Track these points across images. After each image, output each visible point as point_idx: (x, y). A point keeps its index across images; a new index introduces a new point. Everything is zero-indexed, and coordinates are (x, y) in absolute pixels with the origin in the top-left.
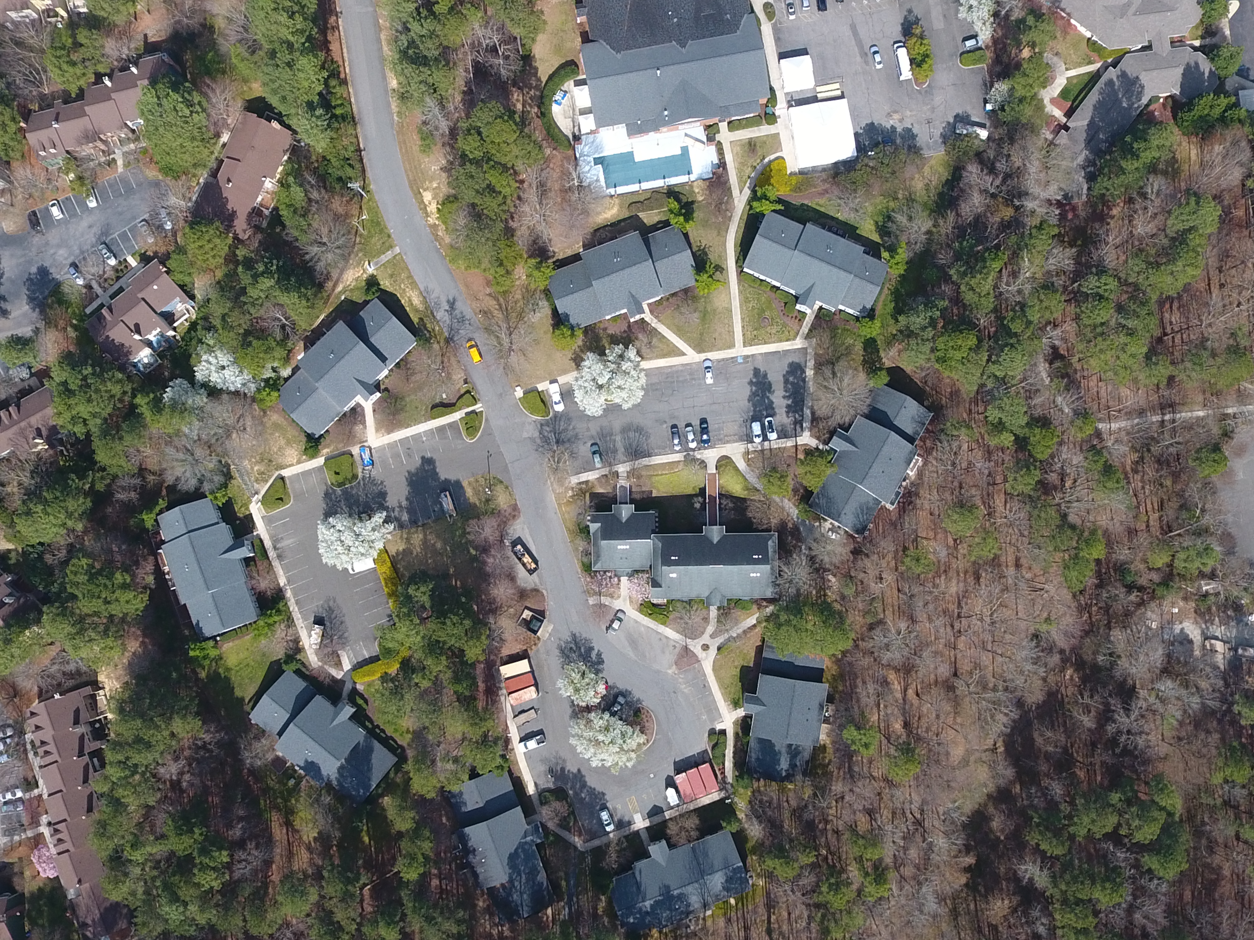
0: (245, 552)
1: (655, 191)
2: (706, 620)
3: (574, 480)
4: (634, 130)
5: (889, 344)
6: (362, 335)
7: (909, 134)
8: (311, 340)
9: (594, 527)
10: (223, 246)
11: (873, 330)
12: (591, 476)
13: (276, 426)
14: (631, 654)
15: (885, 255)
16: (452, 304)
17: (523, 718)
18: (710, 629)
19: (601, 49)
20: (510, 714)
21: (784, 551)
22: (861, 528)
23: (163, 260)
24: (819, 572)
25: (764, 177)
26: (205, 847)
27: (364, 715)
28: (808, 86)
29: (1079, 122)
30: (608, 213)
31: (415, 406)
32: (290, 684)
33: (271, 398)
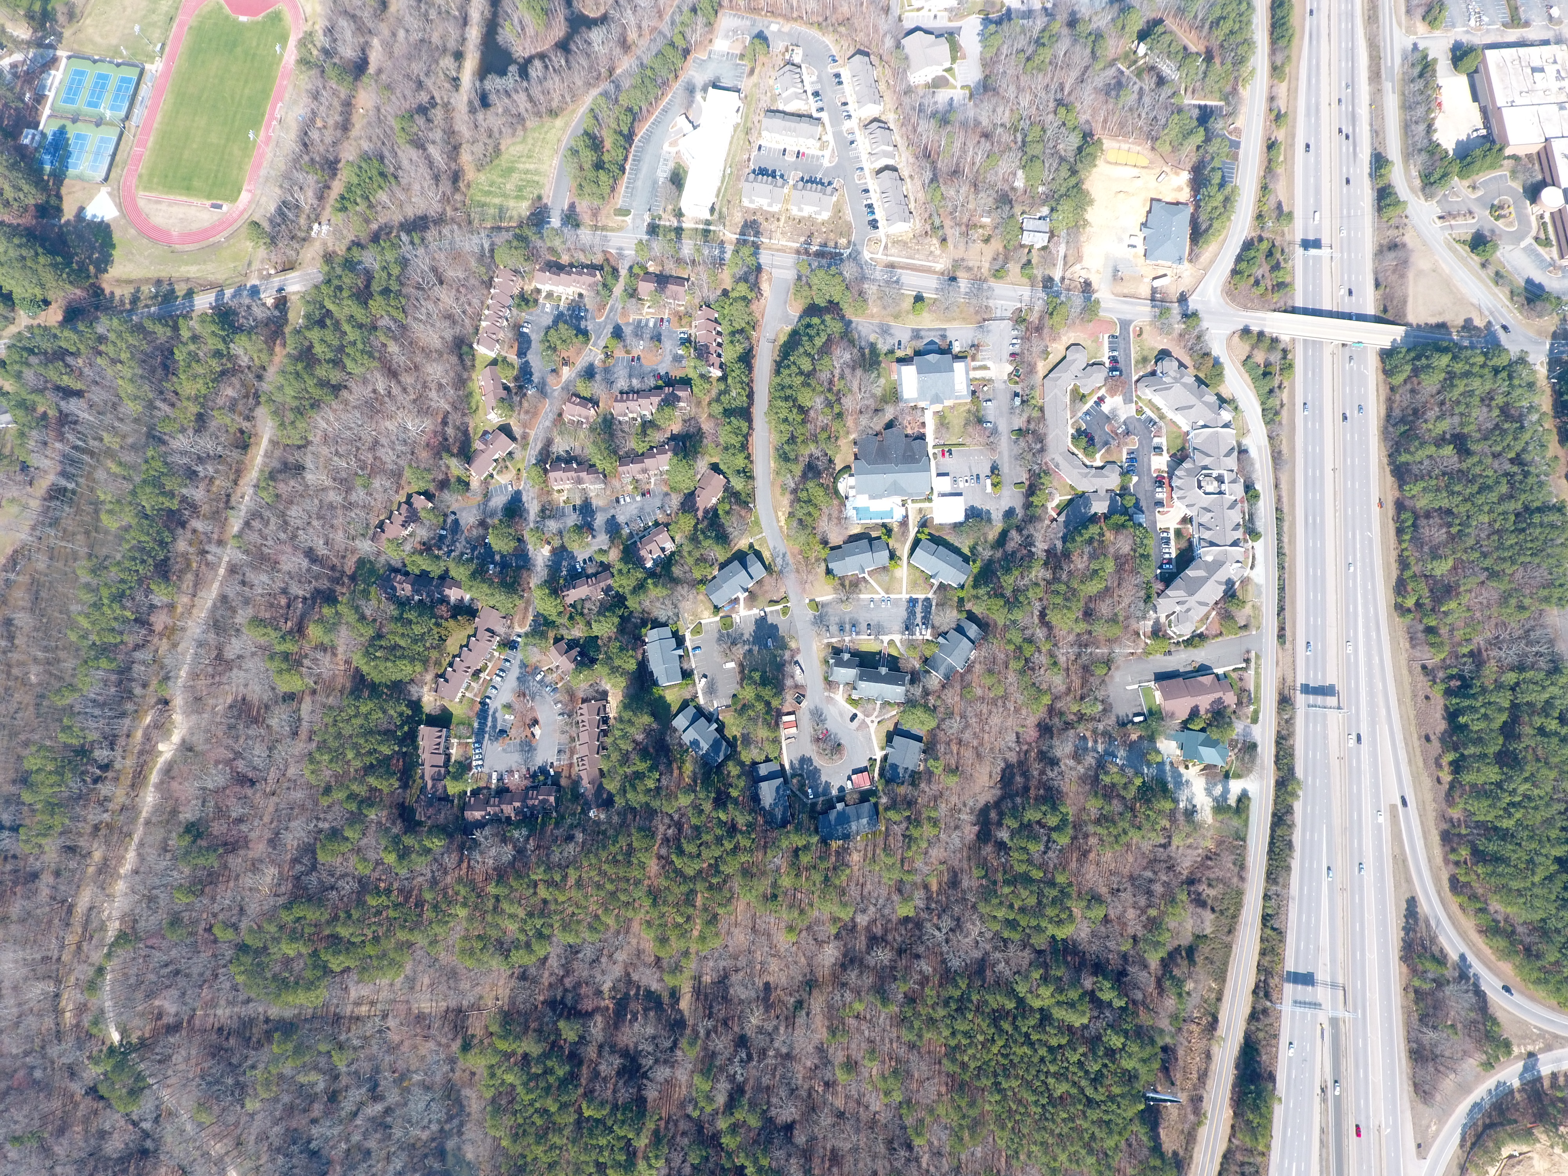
0: (680, 652)
1: (876, 524)
2: (874, 709)
3: (826, 641)
4: (872, 497)
5: (969, 600)
6: (745, 567)
7: (988, 512)
8: (722, 566)
9: (832, 661)
10: (692, 522)
11: (962, 594)
12: (833, 640)
13: (702, 601)
14: (839, 720)
15: (972, 562)
17: (789, 741)
18: (876, 714)
19: (862, 463)
20: (783, 739)
21: (912, 682)
22: (947, 677)
23: (667, 525)
24: (926, 693)
25: (924, 524)
26: (650, 769)
27: (720, 729)
28: (948, 489)
29: (1062, 519)
30: (856, 530)
31: (762, 600)
32: (691, 711)
33: (702, 588)
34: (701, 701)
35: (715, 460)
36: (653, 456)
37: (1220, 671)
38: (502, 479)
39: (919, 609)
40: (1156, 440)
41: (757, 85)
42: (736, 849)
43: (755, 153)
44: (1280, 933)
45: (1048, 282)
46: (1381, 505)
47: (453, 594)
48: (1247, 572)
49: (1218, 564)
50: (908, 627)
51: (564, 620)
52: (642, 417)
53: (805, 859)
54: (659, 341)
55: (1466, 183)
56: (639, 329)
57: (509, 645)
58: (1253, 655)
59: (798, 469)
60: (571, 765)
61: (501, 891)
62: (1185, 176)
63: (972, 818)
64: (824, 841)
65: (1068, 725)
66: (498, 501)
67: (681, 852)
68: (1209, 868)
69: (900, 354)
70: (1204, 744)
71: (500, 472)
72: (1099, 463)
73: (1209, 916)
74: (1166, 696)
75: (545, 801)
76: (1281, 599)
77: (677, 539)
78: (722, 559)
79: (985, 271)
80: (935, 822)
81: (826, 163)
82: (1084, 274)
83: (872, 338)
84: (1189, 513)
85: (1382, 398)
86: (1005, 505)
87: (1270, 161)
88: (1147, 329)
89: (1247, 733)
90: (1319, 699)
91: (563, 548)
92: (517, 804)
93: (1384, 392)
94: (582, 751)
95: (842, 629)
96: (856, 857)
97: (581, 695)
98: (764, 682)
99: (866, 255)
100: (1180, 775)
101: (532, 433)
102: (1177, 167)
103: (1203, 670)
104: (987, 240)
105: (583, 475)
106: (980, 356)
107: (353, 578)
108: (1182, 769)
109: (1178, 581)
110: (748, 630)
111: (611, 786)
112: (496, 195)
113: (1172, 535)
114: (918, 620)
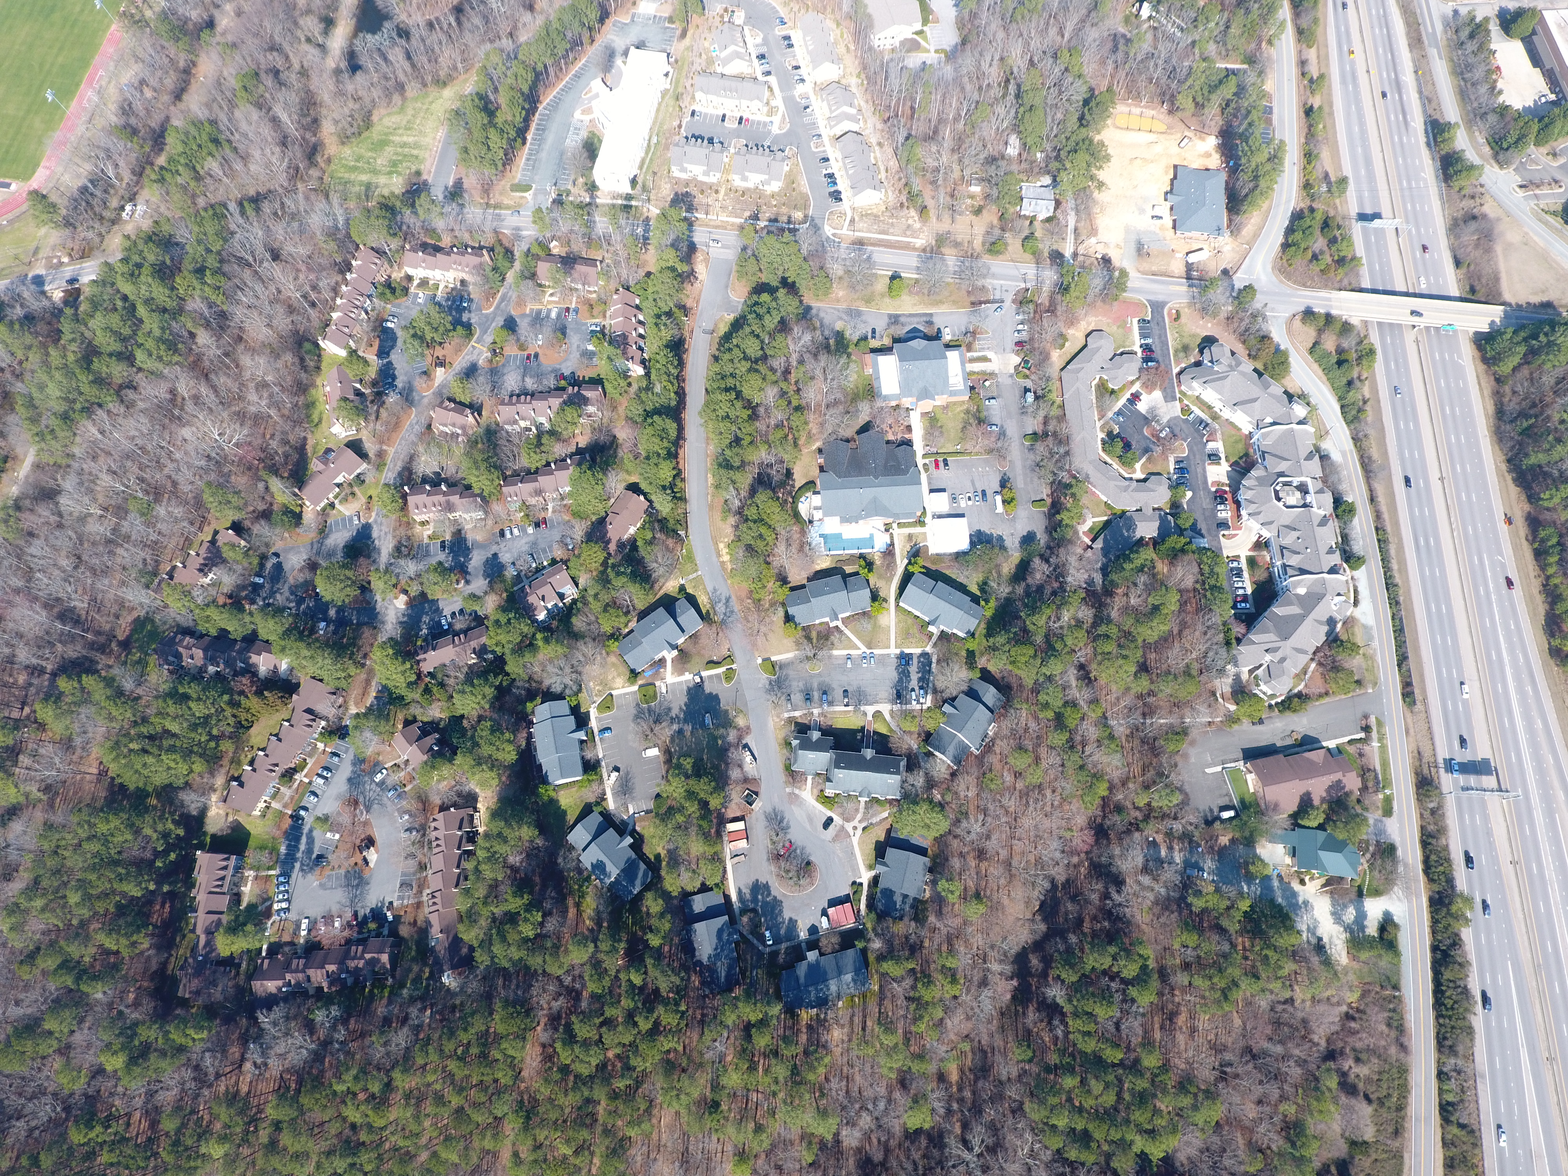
0: (582, 735)
1: (852, 556)
2: (857, 810)
3: (786, 715)
4: (845, 520)
5: (982, 654)
6: (674, 616)
7: (1000, 538)
8: (643, 615)
9: (795, 743)
10: (601, 556)
11: (972, 645)
12: (797, 714)
13: (614, 664)
14: (808, 827)
15: (983, 603)
16: (728, 600)
17: (736, 859)
18: (859, 816)
19: (831, 476)
20: (728, 857)
21: (910, 768)
22: (957, 761)
23: (565, 562)
24: (931, 784)
25: (915, 553)
26: (528, 908)
27: (638, 845)
28: (945, 508)
29: (1099, 544)
30: (824, 564)
31: (697, 662)
32: (595, 819)
33: (614, 645)
34: (611, 804)
35: (633, 479)
36: (551, 473)
37: (1331, 744)
38: (346, 510)
39: (913, 668)
40: (1211, 445)
41: (690, 48)
42: (656, 1030)
43: (687, 119)
44: (1472, 1132)
45: (1057, 257)
46: (1509, 521)
47: (263, 663)
48: (1350, 611)
49: (1314, 599)
50: (900, 696)
51: (416, 695)
52: (539, 426)
53: (762, 1041)
54: (564, 334)
55: (1544, 150)
56: (538, 319)
57: (338, 731)
58: (1372, 720)
59: (745, 480)
60: (419, 905)
61: (284, 1113)
62: (1212, 142)
63: (1008, 969)
64: (790, 1011)
65: (1134, 826)
66: (339, 538)
67: (570, 1038)
68: (1354, 1033)
69: (874, 344)
70: (1326, 847)
71: (345, 500)
72: (1140, 475)
73: (1366, 1110)
74: (1265, 779)
75: (373, 962)
76: (1400, 645)
77: (582, 582)
78: (641, 605)
79: (977, 243)
80: (952, 976)
81: (775, 130)
82: (1101, 250)
83: (839, 326)
84: (1266, 534)
85: (1487, 392)
86: (1022, 528)
87: (1310, 126)
88: (1186, 312)
89: (1380, 832)
90: (1472, 780)
91: (423, 595)
92: (332, 968)
93: (1488, 385)
94: (435, 882)
95: (808, 698)
96: (836, 1035)
97: (437, 800)
98: (698, 772)
99: (828, 230)
100: (1294, 894)
101: (391, 451)
102: (1202, 131)
103: (1308, 743)
104: (978, 211)
105: (455, 499)
106: (977, 345)
107: (125, 645)
108: (1296, 886)
109: (1264, 622)
110: (678, 703)
111: (470, 935)
112: (363, 171)
113: (1244, 565)
114: (914, 683)
